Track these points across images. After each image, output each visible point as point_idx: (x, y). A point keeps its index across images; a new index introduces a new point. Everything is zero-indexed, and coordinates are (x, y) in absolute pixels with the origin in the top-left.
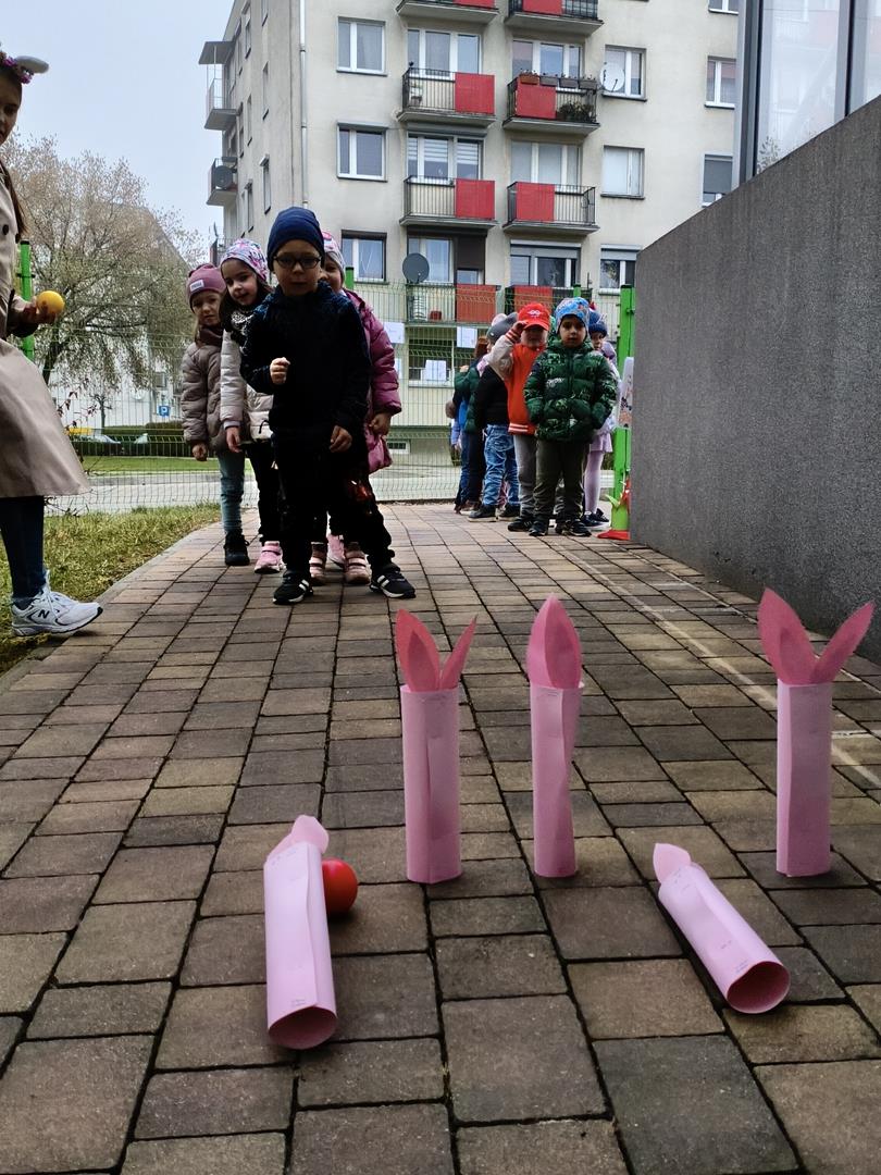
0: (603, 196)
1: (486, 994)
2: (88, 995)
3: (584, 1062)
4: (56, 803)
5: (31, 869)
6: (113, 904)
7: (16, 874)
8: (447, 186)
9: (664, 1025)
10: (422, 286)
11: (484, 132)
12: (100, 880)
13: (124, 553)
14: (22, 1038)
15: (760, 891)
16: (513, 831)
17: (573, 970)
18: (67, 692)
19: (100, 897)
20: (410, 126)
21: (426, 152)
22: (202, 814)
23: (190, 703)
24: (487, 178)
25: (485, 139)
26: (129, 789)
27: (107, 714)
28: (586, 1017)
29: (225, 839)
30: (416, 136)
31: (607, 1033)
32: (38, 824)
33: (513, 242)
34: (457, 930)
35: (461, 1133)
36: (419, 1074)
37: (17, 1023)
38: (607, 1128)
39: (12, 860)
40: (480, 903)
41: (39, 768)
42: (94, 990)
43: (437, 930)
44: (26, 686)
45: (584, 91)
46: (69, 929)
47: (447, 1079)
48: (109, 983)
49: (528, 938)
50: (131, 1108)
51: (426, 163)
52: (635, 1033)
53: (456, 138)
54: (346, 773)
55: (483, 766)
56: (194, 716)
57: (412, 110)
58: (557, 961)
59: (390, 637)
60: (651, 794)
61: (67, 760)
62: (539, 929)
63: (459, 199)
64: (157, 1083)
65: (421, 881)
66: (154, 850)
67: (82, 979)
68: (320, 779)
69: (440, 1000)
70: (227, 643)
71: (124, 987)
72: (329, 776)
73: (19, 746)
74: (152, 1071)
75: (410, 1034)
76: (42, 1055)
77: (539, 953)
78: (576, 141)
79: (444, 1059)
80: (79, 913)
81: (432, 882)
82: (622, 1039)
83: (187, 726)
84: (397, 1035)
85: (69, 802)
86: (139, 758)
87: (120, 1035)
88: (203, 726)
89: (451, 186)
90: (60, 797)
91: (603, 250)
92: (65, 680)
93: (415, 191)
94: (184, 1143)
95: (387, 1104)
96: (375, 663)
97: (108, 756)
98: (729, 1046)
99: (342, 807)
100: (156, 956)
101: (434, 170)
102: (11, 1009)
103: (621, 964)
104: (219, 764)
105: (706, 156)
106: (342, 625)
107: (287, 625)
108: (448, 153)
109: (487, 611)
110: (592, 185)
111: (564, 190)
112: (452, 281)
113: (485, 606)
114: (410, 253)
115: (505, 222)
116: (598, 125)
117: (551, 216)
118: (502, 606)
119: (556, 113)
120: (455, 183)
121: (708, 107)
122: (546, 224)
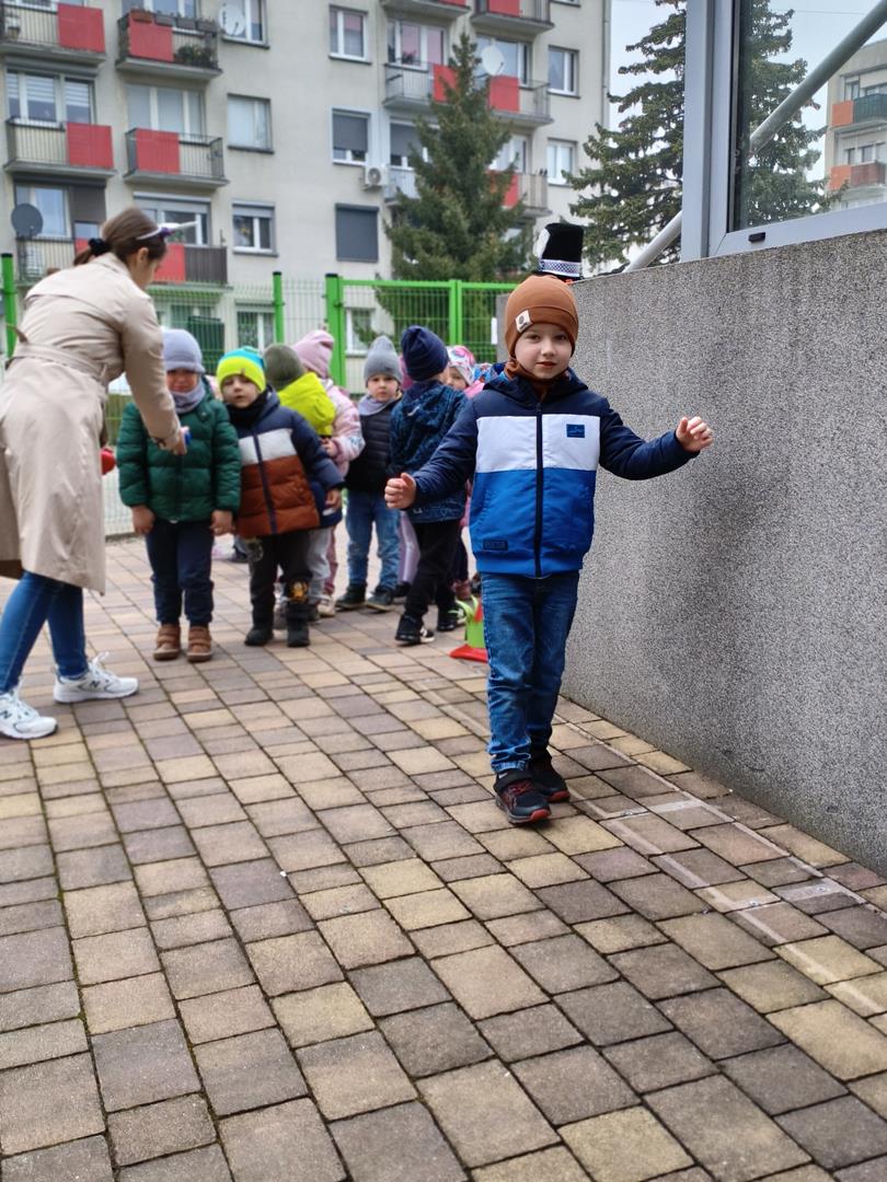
0: (232, 148)
8: (56, 130)
10: (36, 241)
11: (95, 71)
20: (9, 60)
21: (29, 90)
24: (102, 121)
25: (96, 81)
30: (16, 72)
33: (136, 194)
45: (203, 34)
51: (32, 104)
53: (63, 76)
57: (10, 42)
63: (72, 144)
78: (198, 87)
89: (60, 129)
91: (235, 206)
93: (20, 133)
101: (40, 111)
105: (334, 110)
106: (294, 1045)
107: (194, 1057)
108: (54, 93)
109: (498, 943)
110: (218, 135)
111: (188, 139)
112: (69, 235)
113: (482, 923)
114: (18, 203)
115: (126, 172)
116: (220, 71)
117: (176, 167)
118: (508, 920)
119: (175, 56)
120: (65, 127)
121: (332, 59)
122: (172, 176)
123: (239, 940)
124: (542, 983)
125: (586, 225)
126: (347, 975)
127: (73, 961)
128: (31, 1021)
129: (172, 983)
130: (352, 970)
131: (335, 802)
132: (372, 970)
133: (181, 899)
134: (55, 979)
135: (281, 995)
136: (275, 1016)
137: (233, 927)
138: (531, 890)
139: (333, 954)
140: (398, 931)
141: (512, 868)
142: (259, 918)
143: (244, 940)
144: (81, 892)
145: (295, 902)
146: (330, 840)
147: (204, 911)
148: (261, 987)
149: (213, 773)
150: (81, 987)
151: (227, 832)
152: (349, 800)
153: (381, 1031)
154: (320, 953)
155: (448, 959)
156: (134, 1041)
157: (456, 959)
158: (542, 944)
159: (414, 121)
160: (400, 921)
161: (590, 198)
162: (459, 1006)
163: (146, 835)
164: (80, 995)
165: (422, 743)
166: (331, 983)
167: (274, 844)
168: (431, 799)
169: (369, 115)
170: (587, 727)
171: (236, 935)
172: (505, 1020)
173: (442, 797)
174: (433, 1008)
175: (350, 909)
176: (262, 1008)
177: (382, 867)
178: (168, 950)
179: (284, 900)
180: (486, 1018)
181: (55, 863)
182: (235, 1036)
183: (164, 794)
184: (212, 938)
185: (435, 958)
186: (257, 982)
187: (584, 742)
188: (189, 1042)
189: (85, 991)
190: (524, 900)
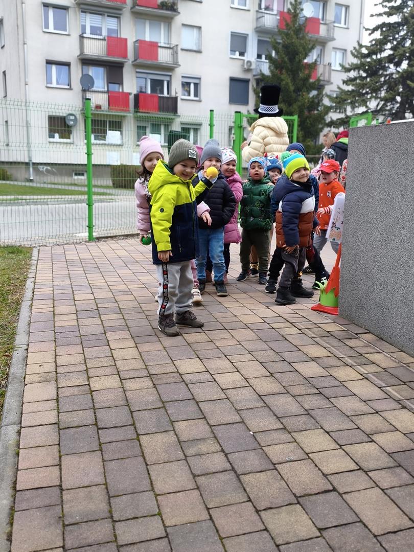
0: (182, 50)
8: (102, 39)
10: (93, 91)
11: (121, 12)
20: (82, 6)
21: (90, 21)
24: (123, 36)
25: (121, 16)
30: (85, 12)
33: (138, 70)
51: (91, 27)
53: (106, 14)
63: (109, 46)
78: (168, 21)
89: (104, 39)
91: (183, 77)
93: (86, 41)
101: (95, 30)
105: (232, 32)
106: (278, 543)
107: (223, 545)
108: (102, 22)
109: (377, 486)
110: (177, 44)
111: (162, 45)
112: (106, 89)
113: (366, 472)
114: (84, 74)
115: (133, 60)
116: (179, 13)
117: (157, 58)
118: (380, 471)
119: (158, 5)
120: (106, 38)
121: (232, 8)
122: (154, 62)
123: (236, 472)
124: (408, 514)
125: (350, 90)
126: (298, 500)
127: (150, 479)
128: (133, 515)
129: (204, 497)
130: (300, 497)
131: (270, 391)
132: (311, 497)
133: (200, 444)
134: (142, 489)
135: (264, 510)
136: (263, 523)
137: (231, 464)
138: (389, 454)
139: (288, 486)
140: (321, 474)
141: (374, 439)
142: (244, 460)
143: (239, 473)
144: (148, 436)
145: (261, 451)
146: (272, 414)
147: (213, 453)
148: (252, 503)
149: (204, 370)
150: (156, 495)
151: (218, 405)
152: (278, 391)
153: (324, 538)
154: (280, 484)
155: (352, 494)
156: (190, 532)
157: (357, 494)
158: (401, 489)
159: (270, 38)
160: (320, 468)
161: (353, 77)
162: (365, 525)
163: (176, 404)
164: (157, 501)
165: (309, 359)
166: (290, 504)
167: (244, 414)
168: (320, 393)
169: (248, 35)
170: (394, 355)
171: (233, 469)
172: (392, 536)
173: (327, 392)
174: (350, 525)
175: (292, 458)
176: (255, 517)
177: (303, 433)
178: (199, 476)
179: (255, 449)
180: (382, 535)
181: (132, 417)
182: (244, 534)
183: (181, 380)
184: (221, 470)
185: (345, 493)
186: (250, 500)
187: (394, 365)
188: (219, 536)
189: (159, 498)
190: (386, 461)
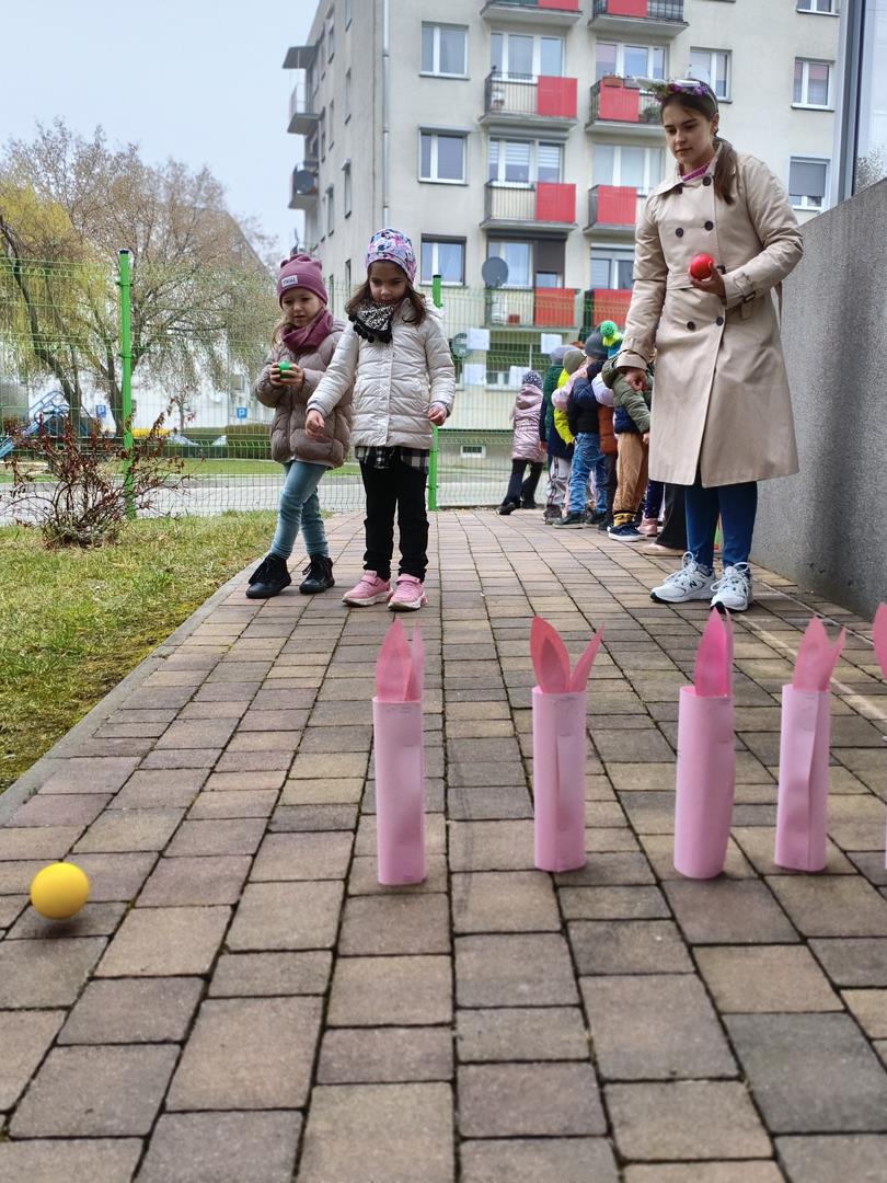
1: (619, 971)
2: (258, 960)
3: (716, 1032)
4: (201, 791)
5: (188, 849)
6: (267, 882)
7: (175, 853)
8: (527, 190)
9: (787, 1003)
10: (502, 290)
11: (566, 135)
12: (253, 861)
13: (225, 556)
14: (205, 996)
15: (870, 888)
16: (630, 827)
17: (698, 952)
18: (194, 690)
19: (255, 876)
20: (492, 129)
21: (507, 155)
22: (337, 804)
23: (312, 701)
24: (568, 181)
25: (566, 142)
26: (267, 780)
27: (236, 710)
28: (715, 993)
29: (360, 827)
30: (497, 140)
31: (734, 1008)
32: (188, 809)
33: (594, 245)
34: (587, 913)
35: (608, 1088)
36: (565, 1037)
37: (199, 983)
38: (741, 1089)
39: (170, 840)
40: (606, 891)
41: (182, 758)
42: (263, 956)
43: (568, 914)
44: (156, 683)
46: (233, 902)
47: (590, 1043)
48: (276, 951)
49: (654, 923)
50: (311, 1057)
51: (509, 169)
52: (760, 1008)
53: (537, 141)
54: (467, 770)
55: (595, 766)
56: (315, 713)
57: (494, 114)
58: (683, 945)
59: (492, 641)
60: (759, 796)
61: (204, 752)
62: (664, 916)
63: (539, 202)
64: (329, 1037)
65: (549, 869)
66: (298, 835)
67: (252, 946)
68: (442, 775)
69: (577, 976)
70: (337, 645)
71: (289, 955)
72: (451, 772)
73: (159, 738)
74: (325, 1028)
75: (553, 1003)
76: (225, 1011)
77: (666, 937)
79: (587, 1025)
80: (238, 889)
81: (559, 870)
82: (749, 1013)
83: (312, 723)
84: (540, 1003)
85: (213, 790)
86: (271, 751)
87: (292, 996)
88: (326, 723)
89: (532, 189)
90: (204, 785)
92: (192, 678)
93: (495, 194)
94: (362, 1089)
95: (539, 1061)
96: (481, 666)
97: (241, 749)
98: (849, 1021)
99: (467, 800)
100: (315, 928)
101: (515, 173)
102: (191, 971)
103: (742, 949)
104: (346, 759)
105: (792, 158)
106: (444, 630)
108: (529, 157)
109: (584, 617)
112: (531, 284)
113: (582, 613)
114: (490, 256)
115: (586, 225)
117: (631, 220)
118: (599, 613)
119: (640, 116)
120: (536, 187)
121: (794, 109)
122: (628, 227)
126: (490, 619)
130: (494, 618)
131: (538, 580)
135: (450, 621)
139: (488, 613)
140: (531, 610)
145: (482, 602)
146: (521, 589)
151: (463, 583)
152: (547, 580)
154: (481, 613)
155: (552, 619)
157: (556, 620)
158: (610, 620)
160: (535, 609)
166: (479, 620)
167: (487, 588)
169: (828, 161)
175: (511, 605)
177: (544, 597)
179: (476, 600)
